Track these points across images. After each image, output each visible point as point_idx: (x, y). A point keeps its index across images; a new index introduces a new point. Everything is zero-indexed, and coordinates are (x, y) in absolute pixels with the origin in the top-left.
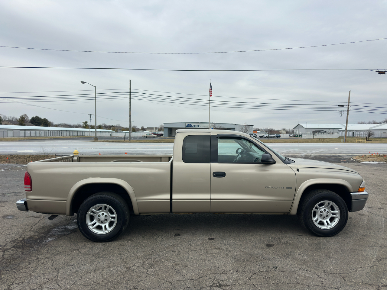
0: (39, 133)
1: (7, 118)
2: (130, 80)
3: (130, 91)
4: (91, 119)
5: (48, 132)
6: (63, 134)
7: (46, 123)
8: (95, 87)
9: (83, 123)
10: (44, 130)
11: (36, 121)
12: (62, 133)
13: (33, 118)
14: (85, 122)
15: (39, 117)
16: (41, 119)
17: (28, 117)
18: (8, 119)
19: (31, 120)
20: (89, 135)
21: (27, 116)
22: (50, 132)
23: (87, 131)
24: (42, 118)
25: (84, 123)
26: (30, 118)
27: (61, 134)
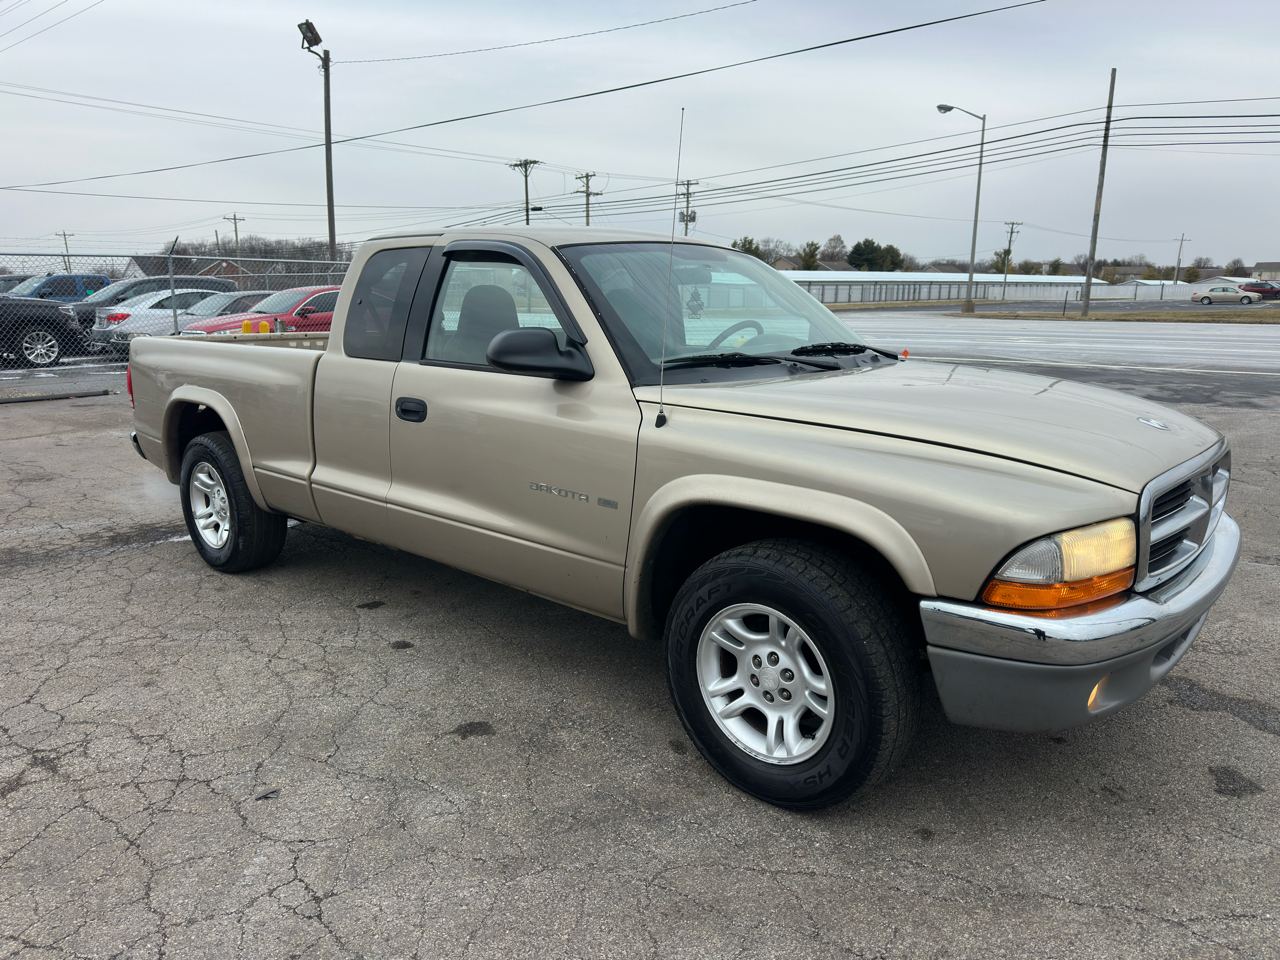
0: (847, 292)
1: (791, 250)
2: (1114, 70)
3: (1109, 117)
4: (1013, 239)
5: (872, 287)
6: (919, 293)
7: (885, 258)
8: (984, 119)
9: (996, 254)
10: (861, 283)
11: (868, 256)
12: (917, 291)
13: (857, 248)
14: (1002, 251)
15: (874, 243)
16: (879, 247)
17: (845, 244)
18: (794, 254)
19: (853, 253)
20: (999, 298)
21: (842, 242)
22: (878, 287)
23: (993, 284)
24: (883, 245)
25: (1000, 256)
26: (849, 248)
27: (914, 292)
